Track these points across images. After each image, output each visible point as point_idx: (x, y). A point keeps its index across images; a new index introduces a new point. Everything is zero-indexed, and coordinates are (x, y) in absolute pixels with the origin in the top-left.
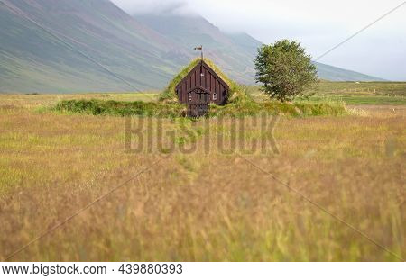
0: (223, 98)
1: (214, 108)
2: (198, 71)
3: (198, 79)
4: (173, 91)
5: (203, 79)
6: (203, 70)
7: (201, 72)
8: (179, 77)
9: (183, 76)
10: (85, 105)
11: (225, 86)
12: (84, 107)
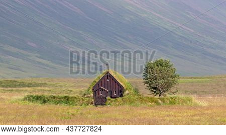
0: (120, 94)
1: (109, 100)
2: (106, 78)
3: (106, 82)
4: (91, 90)
5: (109, 83)
6: (109, 77)
7: (107, 79)
8: (95, 81)
9: (97, 81)
10: (38, 98)
11: (121, 87)
12: (37, 99)
